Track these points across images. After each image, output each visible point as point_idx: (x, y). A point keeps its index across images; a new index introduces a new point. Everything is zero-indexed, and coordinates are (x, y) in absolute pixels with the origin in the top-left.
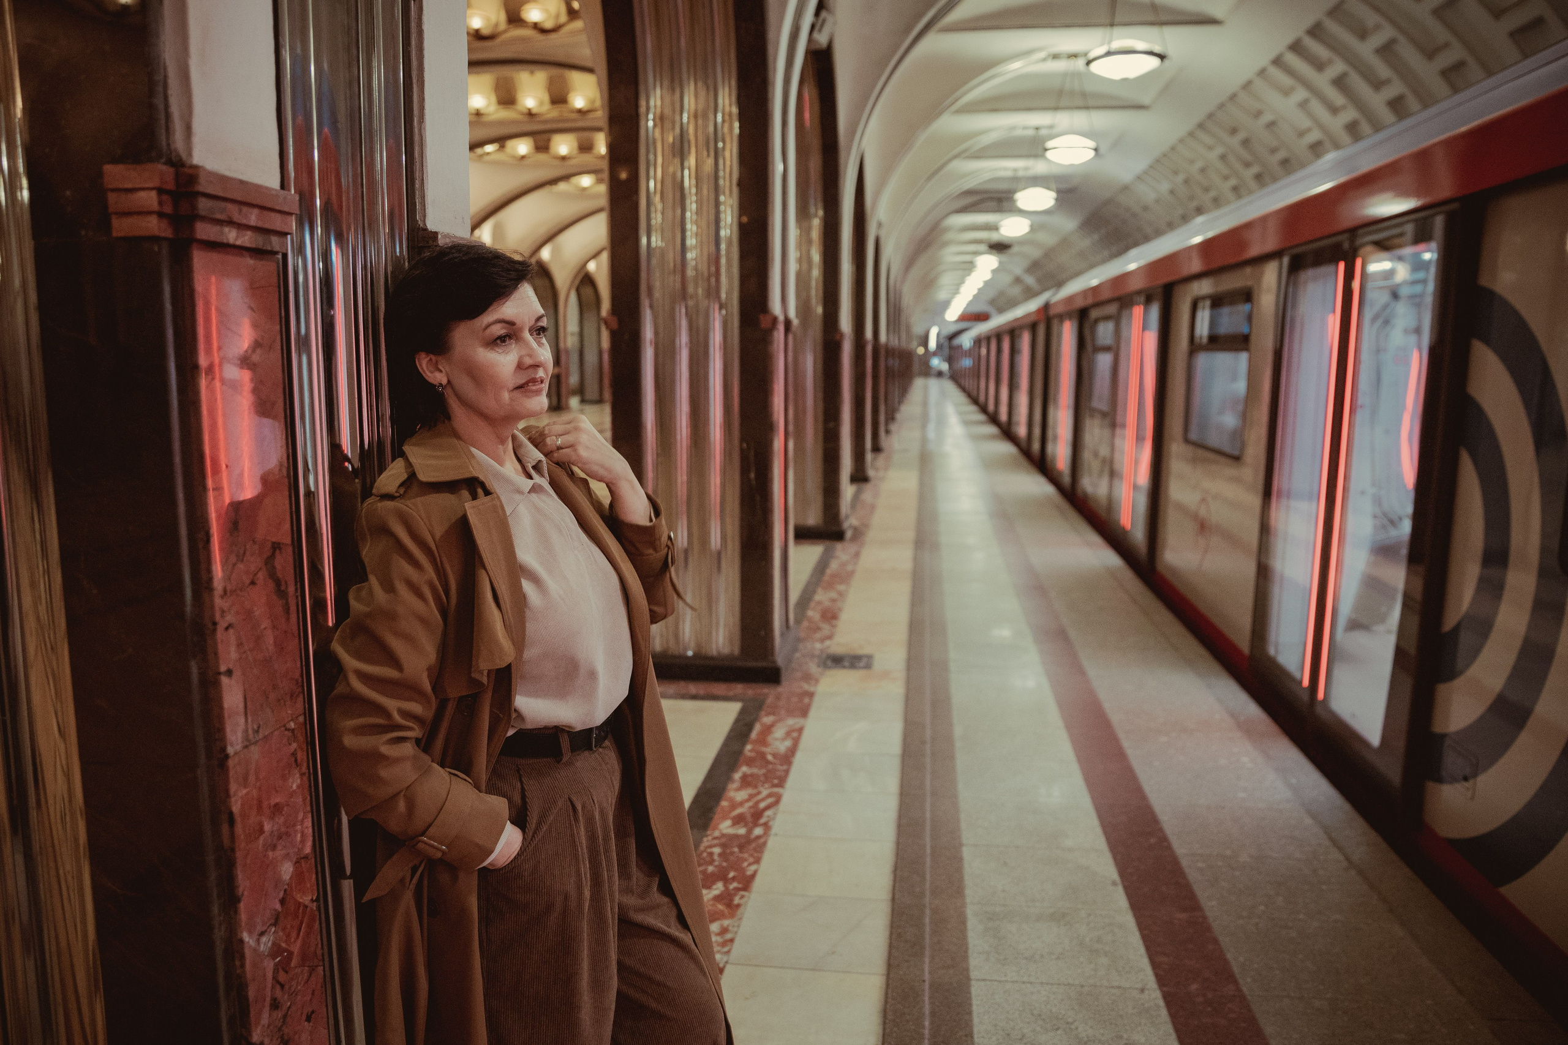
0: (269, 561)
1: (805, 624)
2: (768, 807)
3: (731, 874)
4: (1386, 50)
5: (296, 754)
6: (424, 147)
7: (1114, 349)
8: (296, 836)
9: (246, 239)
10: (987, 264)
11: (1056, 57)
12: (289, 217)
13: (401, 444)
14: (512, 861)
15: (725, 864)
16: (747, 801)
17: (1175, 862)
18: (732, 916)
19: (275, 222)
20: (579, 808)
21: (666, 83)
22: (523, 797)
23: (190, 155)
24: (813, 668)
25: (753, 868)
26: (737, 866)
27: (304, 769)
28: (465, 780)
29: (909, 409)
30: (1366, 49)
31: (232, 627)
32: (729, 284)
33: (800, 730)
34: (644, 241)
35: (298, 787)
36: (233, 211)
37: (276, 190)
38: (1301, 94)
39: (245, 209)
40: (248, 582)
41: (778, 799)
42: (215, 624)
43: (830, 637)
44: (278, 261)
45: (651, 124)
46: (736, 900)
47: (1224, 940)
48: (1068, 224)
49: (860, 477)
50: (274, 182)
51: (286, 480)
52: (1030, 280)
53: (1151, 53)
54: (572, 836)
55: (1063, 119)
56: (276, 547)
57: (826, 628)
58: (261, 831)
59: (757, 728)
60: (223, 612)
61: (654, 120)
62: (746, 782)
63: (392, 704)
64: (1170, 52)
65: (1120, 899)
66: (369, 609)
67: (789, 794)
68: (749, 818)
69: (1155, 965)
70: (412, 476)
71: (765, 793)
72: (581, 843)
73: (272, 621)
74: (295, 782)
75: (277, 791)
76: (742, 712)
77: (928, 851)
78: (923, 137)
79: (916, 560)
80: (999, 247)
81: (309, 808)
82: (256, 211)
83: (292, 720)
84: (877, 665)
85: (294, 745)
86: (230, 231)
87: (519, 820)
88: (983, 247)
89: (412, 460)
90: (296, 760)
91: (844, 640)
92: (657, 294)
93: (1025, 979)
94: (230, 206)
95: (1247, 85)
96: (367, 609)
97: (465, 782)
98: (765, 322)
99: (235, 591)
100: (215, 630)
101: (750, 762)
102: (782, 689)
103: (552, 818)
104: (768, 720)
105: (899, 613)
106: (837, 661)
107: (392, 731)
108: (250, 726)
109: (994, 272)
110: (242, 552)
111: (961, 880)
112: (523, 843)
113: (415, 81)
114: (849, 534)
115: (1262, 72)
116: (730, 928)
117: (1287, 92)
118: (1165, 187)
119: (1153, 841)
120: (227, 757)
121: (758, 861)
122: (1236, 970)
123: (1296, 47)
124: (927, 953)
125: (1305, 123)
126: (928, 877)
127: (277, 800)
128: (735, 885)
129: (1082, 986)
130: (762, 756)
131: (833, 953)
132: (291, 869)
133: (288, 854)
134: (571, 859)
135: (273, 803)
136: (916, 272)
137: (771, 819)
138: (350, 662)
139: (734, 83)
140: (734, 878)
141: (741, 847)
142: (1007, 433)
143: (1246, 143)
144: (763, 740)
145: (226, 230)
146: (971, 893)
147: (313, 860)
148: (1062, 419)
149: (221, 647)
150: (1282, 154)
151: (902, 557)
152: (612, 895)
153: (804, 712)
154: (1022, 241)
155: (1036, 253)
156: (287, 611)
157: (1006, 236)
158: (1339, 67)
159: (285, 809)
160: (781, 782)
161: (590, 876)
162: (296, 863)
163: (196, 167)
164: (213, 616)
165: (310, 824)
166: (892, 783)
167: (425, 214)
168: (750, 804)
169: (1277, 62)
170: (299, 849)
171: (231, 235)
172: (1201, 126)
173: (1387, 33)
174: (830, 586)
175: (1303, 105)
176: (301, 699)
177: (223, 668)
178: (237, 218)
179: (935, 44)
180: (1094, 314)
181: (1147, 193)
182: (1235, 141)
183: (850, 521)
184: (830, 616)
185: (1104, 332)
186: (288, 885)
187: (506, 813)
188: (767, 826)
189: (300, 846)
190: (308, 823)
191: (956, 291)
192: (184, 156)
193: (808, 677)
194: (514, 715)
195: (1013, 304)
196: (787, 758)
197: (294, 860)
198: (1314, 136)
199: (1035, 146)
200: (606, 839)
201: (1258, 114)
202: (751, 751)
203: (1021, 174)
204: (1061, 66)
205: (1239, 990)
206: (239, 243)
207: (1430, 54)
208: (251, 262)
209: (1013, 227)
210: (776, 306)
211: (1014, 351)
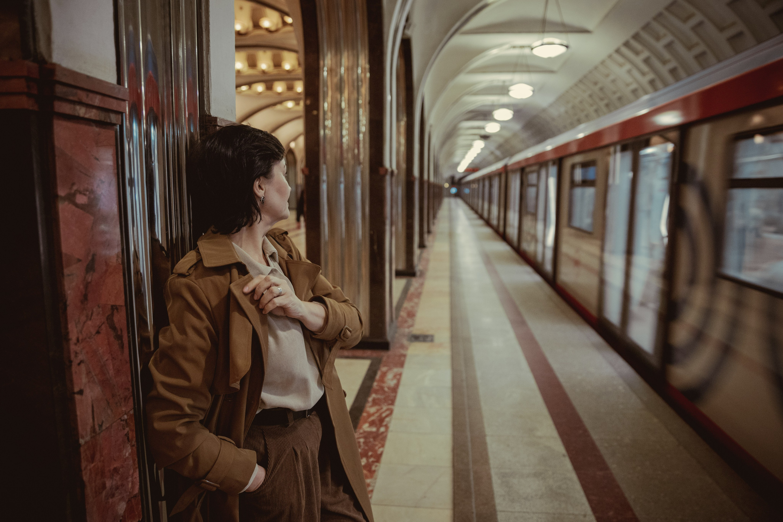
0: (110, 319)
1: (400, 319)
2: (387, 416)
3: (370, 453)
4: (669, 46)
5: (128, 434)
6: (209, 68)
7: (537, 186)
8: (128, 485)
9: (92, 114)
10: (479, 146)
11: (514, 47)
12: (123, 103)
13: (196, 241)
14: (259, 487)
15: (366, 448)
16: (376, 413)
17: (593, 444)
18: (371, 477)
19: (114, 105)
20: (299, 453)
21: (333, 52)
22: (266, 448)
23: (50, 56)
24: (405, 342)
25: (381, 450)
26: (372, 449)
27: (134, 442)
28: (230, 442)
29: (443, 212)
30: (659, 46)
31: (83, 363)
32: (364, 153)
33: (400, 375)
34: (322, 132)
35: (130, 454)
36: (83, 96)
37: (113, 84)
38: (628, 66)
39: (91, 95)
40: (94, 332)
41: (391, 412)
42: (71, 362)
43: (412, 326)
44: (117, 129)
45: (325, 74)
46: (373, 468)
47: (623, 486)
48: (517, 127)
49: (422, 246)
50: (112, 79)
51: (121, 266)
52: (498, 153)
53: (562, 45)
54: (295, 470)
55: (517, 77)
56: (114, 308)
57: (410, 321)
58: (104, 486)
59: (379, 374)
60: (76, 353)
61: (327, 71)
62: (375, 402)
63: (184, 402)
64: (571, 44)
65: (568, 464)
66: (170, 344)
67: (397, 409)
68: (378, 423)
69: (590, 501)
70: (200, 261)
71: (385, 408)
72: (300, 473)
73: (111, 355)
74: (128, 451)
75: (115, 460)
76: (371, 365)
77: (469, 439)
78: (451, 84)
79: (451, 286)
80: (485, 137)
81: (137, 466)
82: (98, 97)
83: (125, 414)
84: (437, 339)
85: (127, 429)
86: (80, 109)
87: (263, 462)
88: (478, 137)
89: (201, 250)
90: (128, 438)
91: (419, 327)
92: (328, 157)
93: (525, 510)
94: (79, 92)
95: (603, 63)
96: (169, 344)
97: (230, 443)
98: (382, 171)
99: (85, 339)
100: (70, 366)
101: (376, 392)
102: (390, 353)
103: (283, 461)
104: (384, 369)
105: (445, 315)
106: (416, 338)
107: (185, 418)
108: (96, 423)
109: (482, 149)
110: (90, 313)
111: (487, 454)
112: (266, 477)
113: (204, 30)
114: (418, 273)
115: (610, 56)
116: (371, 484)
117: (621, 65)
118: (562, 110)
119: (581, 432)
120: (80, 445)
121: (383, 446)
122: (631, 503)
123: (626, 44)
124: (473, 496)
125: (629, 79)
126: (470, 453)
127: (115, 466)
128: (372, 460)
129: (554, 514)
130: (382, 388)
131: (425, 497)
132: (125, 506)
133: (123, 497)
134: (294, 484)
135: (112, 468)
136: (446, 148)
137: (389, 422)
138: (158, 376)
139: (367, 52)
140: (371, 456)
141: (375, 438)
142: (488, 223)
143: (601, 89)
144: (382, 380)
145: (78, 107)
146: (493, 462)
147: (140, 497)
148: (513, 217)
149: (75, 377)
150: (618, 95)
151: (444, 285)
152: (317, 497)
153: (402, 365)
154: (496, 135)
155: (500, 140)
156: (122, 346)
157: (488, 132)
158: (646, 54)
159: (121, 470)
160: (393, 402)
161: (306, 491)
162: (127, 502)
163: (54, 65)
164: (69, 357)
165: (138, 475)
166: (448, 402)
167: (210, 106)
168: (377, 415)
169: (618, 51)
170: (130, 492)
171: (81, 111)
172: (581, 81)
173: (669, 38)
174: (411, 300)
175: (629, 72)
176: (131, 400)
177: (76, 389)
178: (85, 99)
179: (458, 40)
180: (528, 170)
181: (554, 112)
182: (596, 89)
183: (418, 267)
184: (411, 315)
185: (533, 178)
186: (122, 517)
187: (255, 460)
188: (387, 427)
189: (131, 491)
190: (137, 475)
191: (463, 157)
192: (46, 57)
193: (403, 347)
194: (260, 401)
195: (490, 164)
196: (395, 389)
197: (127, 500)
198: (634, 86)
199: (504, 90)
200: (314, 468)
201: (607, 76)
202: (377, 386)
203: (496, 103)
204: (516, 52)
205: (634, 514)
206: (87, 116)
207: (690, 48)
208: (97, 129)
209: (492, 128)
210: (387, 164)
211: (491, 186)
